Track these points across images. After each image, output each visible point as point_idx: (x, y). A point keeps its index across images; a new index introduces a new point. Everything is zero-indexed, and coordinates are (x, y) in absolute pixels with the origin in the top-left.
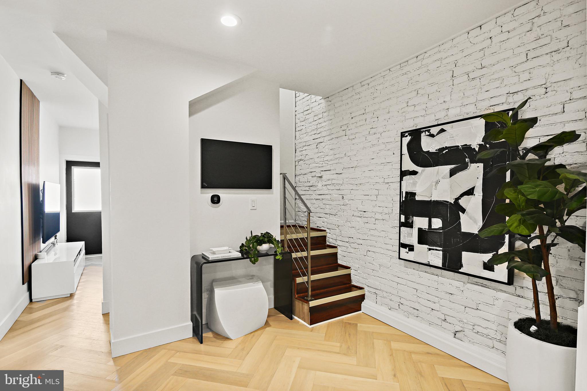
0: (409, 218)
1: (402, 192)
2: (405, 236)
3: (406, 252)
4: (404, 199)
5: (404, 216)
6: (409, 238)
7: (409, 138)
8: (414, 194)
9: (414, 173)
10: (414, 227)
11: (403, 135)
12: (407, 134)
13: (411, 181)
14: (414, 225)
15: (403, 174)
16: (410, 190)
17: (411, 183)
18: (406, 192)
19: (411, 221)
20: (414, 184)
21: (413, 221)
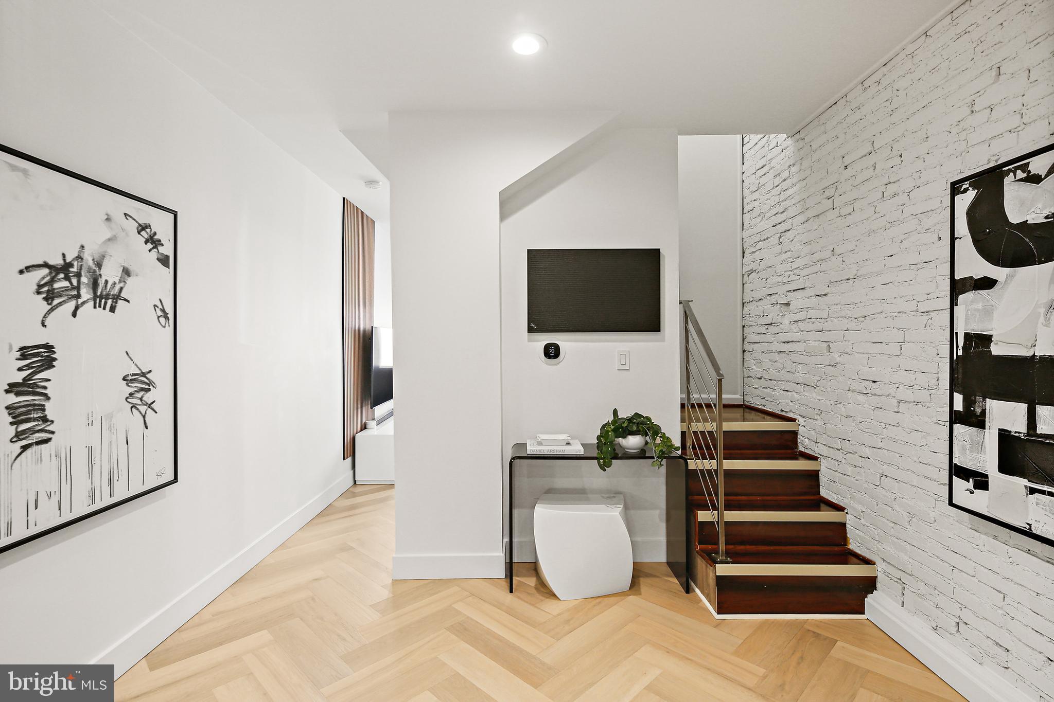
0: (975, 402)
1: (957, 333)
2: (964, 449)
3: (968, 490)
4: (960, 353)
5: (962, 396)
6: (975, 455)
7: (971, 194)
8: (986, 340)
9: (987, 283)
10: (987, 426)
11: (956, 188)
12: (968, 186)
13: (980, 306)
14: (987, 420)
15: (958, 287)
16: (976, 328)
17: (979, 310)
18: (967, 336)
19: (979, 411)
20: (988, 312)
21: (984, 412)
